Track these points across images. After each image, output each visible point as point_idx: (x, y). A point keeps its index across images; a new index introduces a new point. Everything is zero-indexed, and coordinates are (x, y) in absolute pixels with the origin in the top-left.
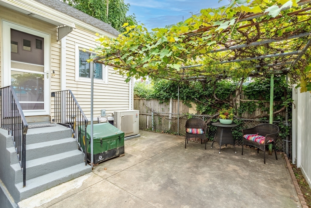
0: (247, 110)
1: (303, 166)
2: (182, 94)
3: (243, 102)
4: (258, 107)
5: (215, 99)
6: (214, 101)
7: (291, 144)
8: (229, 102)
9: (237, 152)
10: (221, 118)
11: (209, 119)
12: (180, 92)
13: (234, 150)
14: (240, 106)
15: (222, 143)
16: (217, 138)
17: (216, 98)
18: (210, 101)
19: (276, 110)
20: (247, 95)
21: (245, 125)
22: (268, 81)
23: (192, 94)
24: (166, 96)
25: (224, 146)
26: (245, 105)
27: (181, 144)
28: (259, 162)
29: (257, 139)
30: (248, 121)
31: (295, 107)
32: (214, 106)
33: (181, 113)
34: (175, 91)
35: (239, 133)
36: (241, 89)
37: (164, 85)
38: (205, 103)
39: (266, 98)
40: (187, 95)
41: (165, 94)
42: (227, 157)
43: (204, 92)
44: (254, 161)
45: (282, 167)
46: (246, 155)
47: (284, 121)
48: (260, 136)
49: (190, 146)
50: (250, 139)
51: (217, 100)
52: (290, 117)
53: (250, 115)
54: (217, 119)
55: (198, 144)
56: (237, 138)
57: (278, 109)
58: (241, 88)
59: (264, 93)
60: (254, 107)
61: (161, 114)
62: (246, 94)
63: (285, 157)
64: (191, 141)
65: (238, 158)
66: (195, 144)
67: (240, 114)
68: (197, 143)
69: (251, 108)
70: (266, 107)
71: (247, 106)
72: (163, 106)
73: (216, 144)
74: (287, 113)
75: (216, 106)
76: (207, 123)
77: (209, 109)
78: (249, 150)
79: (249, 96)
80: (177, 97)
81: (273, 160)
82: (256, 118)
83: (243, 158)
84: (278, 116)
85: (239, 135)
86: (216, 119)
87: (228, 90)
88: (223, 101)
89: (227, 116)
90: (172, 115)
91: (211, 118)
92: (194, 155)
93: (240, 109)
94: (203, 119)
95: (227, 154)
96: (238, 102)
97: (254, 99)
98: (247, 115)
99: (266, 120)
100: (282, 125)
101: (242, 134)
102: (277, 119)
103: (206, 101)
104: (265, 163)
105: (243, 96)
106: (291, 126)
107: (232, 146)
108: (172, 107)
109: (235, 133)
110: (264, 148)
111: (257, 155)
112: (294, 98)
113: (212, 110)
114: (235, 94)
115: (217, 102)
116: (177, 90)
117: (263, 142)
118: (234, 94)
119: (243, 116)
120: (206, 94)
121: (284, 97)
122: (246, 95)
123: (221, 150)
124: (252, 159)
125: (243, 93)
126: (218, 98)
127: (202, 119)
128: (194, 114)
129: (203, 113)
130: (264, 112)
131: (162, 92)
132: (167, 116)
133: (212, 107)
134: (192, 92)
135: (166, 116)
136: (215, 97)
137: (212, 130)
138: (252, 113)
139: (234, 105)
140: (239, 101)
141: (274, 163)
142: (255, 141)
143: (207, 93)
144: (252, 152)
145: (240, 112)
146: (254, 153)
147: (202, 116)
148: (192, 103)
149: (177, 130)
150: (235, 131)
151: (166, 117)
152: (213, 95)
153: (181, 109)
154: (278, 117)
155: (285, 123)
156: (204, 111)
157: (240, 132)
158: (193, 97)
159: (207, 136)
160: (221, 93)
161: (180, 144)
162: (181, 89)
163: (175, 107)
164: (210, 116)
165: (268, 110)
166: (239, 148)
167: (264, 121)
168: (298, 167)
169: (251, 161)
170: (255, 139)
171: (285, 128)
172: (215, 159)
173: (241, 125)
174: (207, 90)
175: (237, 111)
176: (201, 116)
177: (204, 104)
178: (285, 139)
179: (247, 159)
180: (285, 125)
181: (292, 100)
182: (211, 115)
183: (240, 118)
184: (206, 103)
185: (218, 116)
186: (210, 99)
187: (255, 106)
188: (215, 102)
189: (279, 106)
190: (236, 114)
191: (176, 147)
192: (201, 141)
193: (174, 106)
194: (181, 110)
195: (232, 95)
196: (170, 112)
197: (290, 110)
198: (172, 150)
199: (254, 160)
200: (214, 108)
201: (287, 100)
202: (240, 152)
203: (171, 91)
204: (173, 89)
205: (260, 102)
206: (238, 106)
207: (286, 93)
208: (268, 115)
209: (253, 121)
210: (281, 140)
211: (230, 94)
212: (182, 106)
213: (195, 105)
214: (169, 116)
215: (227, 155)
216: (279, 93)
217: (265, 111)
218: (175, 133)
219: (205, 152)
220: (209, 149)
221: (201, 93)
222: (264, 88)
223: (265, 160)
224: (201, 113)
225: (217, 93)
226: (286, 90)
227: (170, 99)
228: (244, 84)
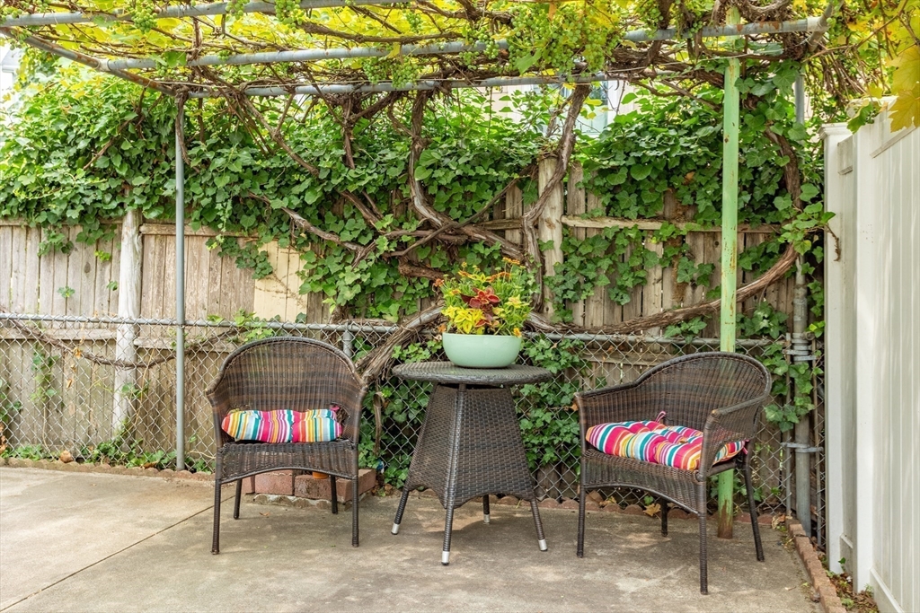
0: (604, 281)
1: (886, 578)
2: (205, 186)
3: (582, 234)
4: (661, 262)
5: (417, 216)
6: (411, 228)
7: (818, 462)
8: (501, 233)
9: (547, 543)
10: (454, 330)
11: (380, 344)
12: (187, 171)
13: (533, 530)
14: (565, 259)
15: (458, 493)
16: (427, 460)
17: (423, 210)
18: (389, 232)
19: (748, 276)
20: (604, 190)
21: (593, 372)
22: (711, 102)
23: (272, 183)
24: (88, 201)
25: (472, 513)
26: (590, 250)
27: (190, 524)
28: (673, 588)
29: (661, 446)
30: (607, 345)
31: (838, 251)
32: (410, 263)
33: (198, 317)
34: (156, 166)
35: (560, 423)
36: (568, 155)
37: (75, 118)
38: (355, 241)
39: (701, 209)
40: (237, 189)
41: (80, 179)
42: (490, 577)
43: (352, 174)
44: (644, 583)
45: (790, 599)
46: (599, 553)
47: (788, 336)
48: (675, 429)
49: (249, 534)
50: (622, 452)
51: (428, 225)
52: (815, 312)
53: (617, 311)
54: (430, 344)
55: (309, 518)
56: (549, 455)
57: (757, 269)
58: (567, 144)
59: (689, 176)
60: (637, 262)
61: (55, 332)
62: (597, 183)
63: (798, 539)
64: (263, 500)
65: (558, 578)
66: (292, 518)
67: (565, 305)
68: (303, 512)
69: (622, 268)
70: (700, 260)
71: (598, 259)
72: (67, 271)
73: (427, 505)
74: (801, 292)
75: (421, 265)
76: (367, 373)
77: (381, 279)
78: (612, 520)
79: (609, 195)
80: (167, 203)
81: (741, 565)
82: (647, 327)
83: (588, 576)
84: (761, 309)
85: (558, 433)
86: (424, 347)
87: (498, 160)
88: (469, 230)
89: (488, 309)
90: (137, 334)
91: (393, 337)
92: (269, 593)
93: (561, 279)
94: (347, 346)
95: (489, 558)
96: (552, 235)
97: (640, 217)
98: (600, 310)
99: (702, 334)
100: (778, 359)
101: (574, 427)
102: (753, 326)
103: (364, 233)
104: (704, 590)
105: (581, 195)
106: (822, 363)
107: (520, 510)
108: (136, 278)
109: (539, 424)
110: (697, 499)
111: (660, 544)
112: (833, 202)
113: (401, 289)
114: (537, 187)
115: (429, 234)
116: (169, 154)
117: (692, 459)
118: (530, 185)
119: (579, 321)
120: (363, 183)
121: (788, 196)
122: (598, 187)
123: (453, 538)
124: (635, 570)
125: (580, 176)
126: (438, 213)
127: (341, 346)
128: (290, 319)
129: (349, 310)
130: (689, 290)
131: (56, 168)
132: (101, 342)
133: (403, 268)
134: (271, 172)
135: (89, 341)
136: (418, 203)
137: (401, 418)
138: (626, 300)
139: (532, 250)
140: (558, 228)
141: (750, 584)
142: (653, 459)
143: (366, 176)
144: (630, 531)
145: (565, 291)
146: (645, 537)
147: (340, 327)
148: (270, 246)
149: (172, 434)
150: (539, 413)
151: (97, 351)
152: (405, 192)
153: (201, 291)
154: (760, 314)
155: (792, 348)
156: (349, 295)
157: (562, 415)
158: (277, 204)
159: (372, 458)
160: (451, 176)
161: (178, 528)
162: (194, 151)
163: (162, 278)
164: (390, 324)
165: (710, 277)
166: (561, 517)
167: (689, 339)
168: (861, 587)
169: (633, 589)
170: (648, 445)
171: (793, 374)
172: (410, 599)
173: (571, 372)
174: (368, 161)
175: (547, 290)
176: (329, 331)
177: (347, 252)
178: (793, 440)
179: (606, 578)
180: (792, 357)
181: (822, 215)
182: (393, 319)
183: (564, 331)
184: (364, 241)
185: (438, 321)
186: (389, 219)
187: (644, 254)
188: (418, 238)
189: (765, 253)
190: (539, 309)
191: (149, 549)
192: (329, 492)
193: (151, 273)
194: (203, 296)
195: (517, 190)
196: (125, 309)
197: (817, 271)
198: (105, 577)
199: (648, 578)
200: (410, 276)
201: (799, 213)
202: (569, 539)
203: (126, 160)
204: (139, 150)
205: (671, 228)
206: (554, 258)
207: (795, 173)
208: (714, 303)
209: (632, 343)
210: (775, 446)
211: (505, 183)
212: (205, 271)
213: (295, 257)
214: (113, 341)
215: (494, 564)
216: (765, 177)
217: (694, 286)
218: (157, 457)
219: (348, 564)
220: (381, 541)
221: (329, 178)
222: (688, 148)
223: (704, 570)
224: (332, 309)
225: (432, 179)
226: (795, 160)
227: (121, 218)
228: (582, 123)
